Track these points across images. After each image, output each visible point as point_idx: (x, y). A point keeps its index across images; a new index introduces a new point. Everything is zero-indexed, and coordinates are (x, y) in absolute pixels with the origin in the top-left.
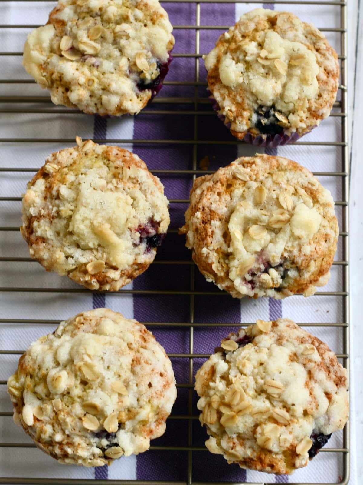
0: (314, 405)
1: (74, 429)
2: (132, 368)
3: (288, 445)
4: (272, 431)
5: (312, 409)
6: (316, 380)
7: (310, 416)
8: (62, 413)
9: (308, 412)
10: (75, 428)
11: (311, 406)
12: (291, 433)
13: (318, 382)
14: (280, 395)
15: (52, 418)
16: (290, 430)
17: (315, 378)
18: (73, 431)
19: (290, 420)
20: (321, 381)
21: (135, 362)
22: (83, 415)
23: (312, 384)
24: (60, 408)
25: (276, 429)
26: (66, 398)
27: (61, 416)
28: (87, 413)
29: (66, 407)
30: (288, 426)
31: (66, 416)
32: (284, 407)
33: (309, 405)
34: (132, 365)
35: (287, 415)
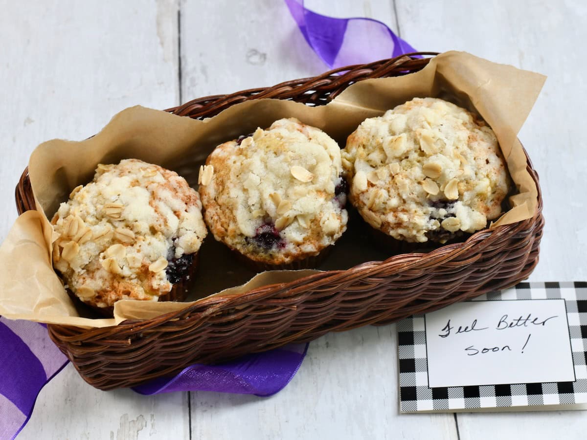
0: (161, 221)
1: (413, 194)
2: (468, 144)
3: (139, 265)
4: (117, 252)
5: (160, 225)
6: (160, 199)
7: (159, 233)
8: (400, 176)
9: (156, 229)
10: (414, 192)
11: (159, 223)
12: (139, 251)
13: (163, 200)
14: (120, 214)
15: (387, 182)
16: (138, 248)
17: (159, 197)
18: (412, 195)
19: (136, 238)
20: (165, 198)
21: (471, 139)
22: (423, 179)
23: (156, 203)
24: (398, 171)
25: (121, 248)
26: (404, 162)
27: (399, 179)
28: (427, 177)
29: (404, 171)
30: (135, 245)
31: (404, 179)
32: (127, 226)
33: (155, 222)
34: (468, 142)
35: (132, 233)
